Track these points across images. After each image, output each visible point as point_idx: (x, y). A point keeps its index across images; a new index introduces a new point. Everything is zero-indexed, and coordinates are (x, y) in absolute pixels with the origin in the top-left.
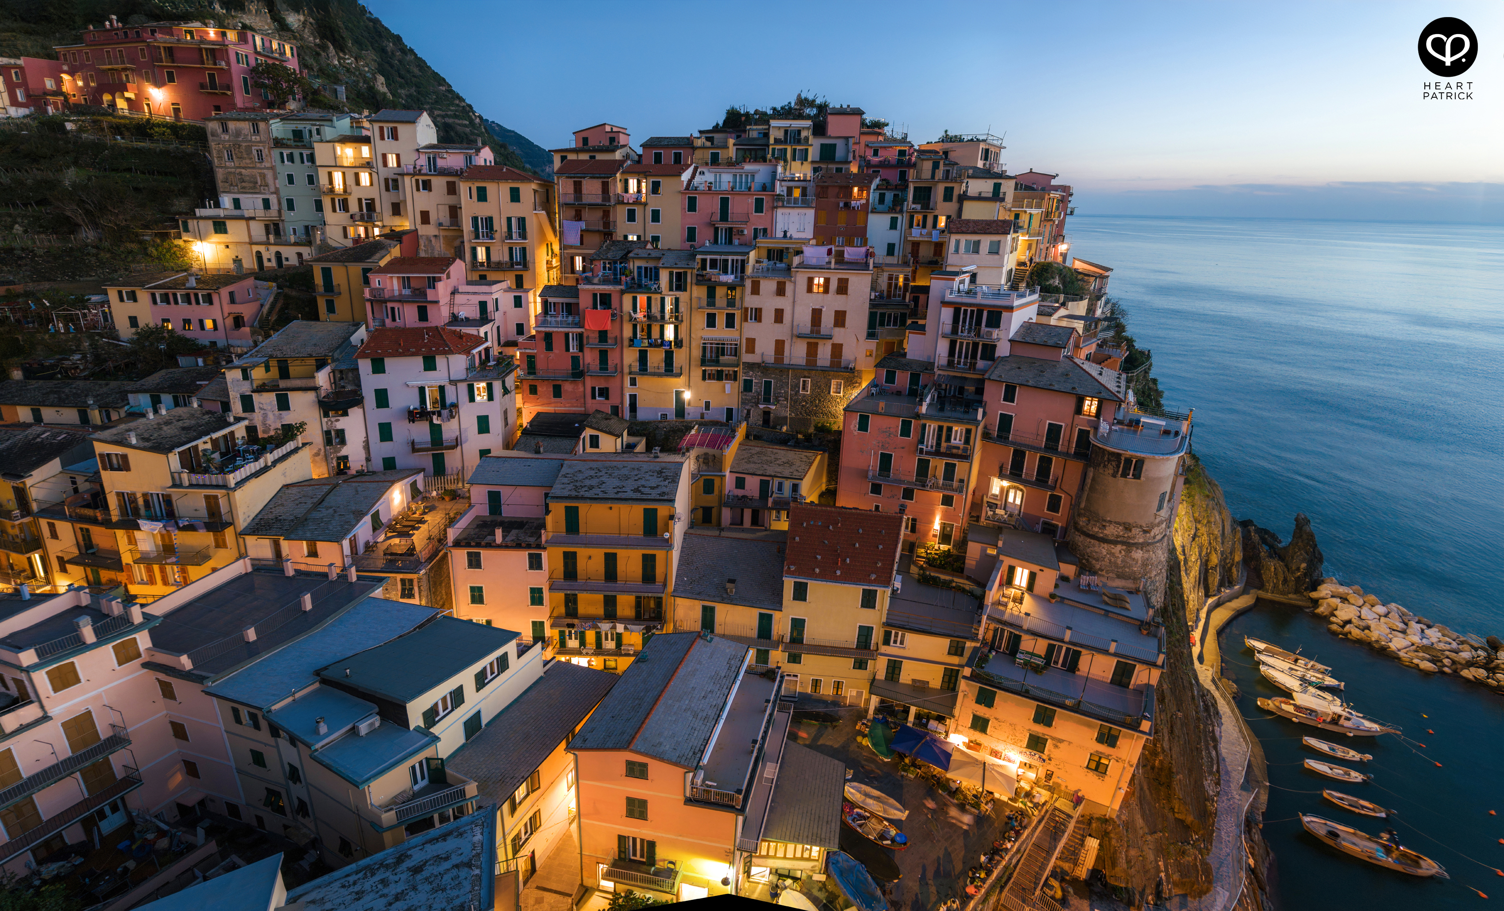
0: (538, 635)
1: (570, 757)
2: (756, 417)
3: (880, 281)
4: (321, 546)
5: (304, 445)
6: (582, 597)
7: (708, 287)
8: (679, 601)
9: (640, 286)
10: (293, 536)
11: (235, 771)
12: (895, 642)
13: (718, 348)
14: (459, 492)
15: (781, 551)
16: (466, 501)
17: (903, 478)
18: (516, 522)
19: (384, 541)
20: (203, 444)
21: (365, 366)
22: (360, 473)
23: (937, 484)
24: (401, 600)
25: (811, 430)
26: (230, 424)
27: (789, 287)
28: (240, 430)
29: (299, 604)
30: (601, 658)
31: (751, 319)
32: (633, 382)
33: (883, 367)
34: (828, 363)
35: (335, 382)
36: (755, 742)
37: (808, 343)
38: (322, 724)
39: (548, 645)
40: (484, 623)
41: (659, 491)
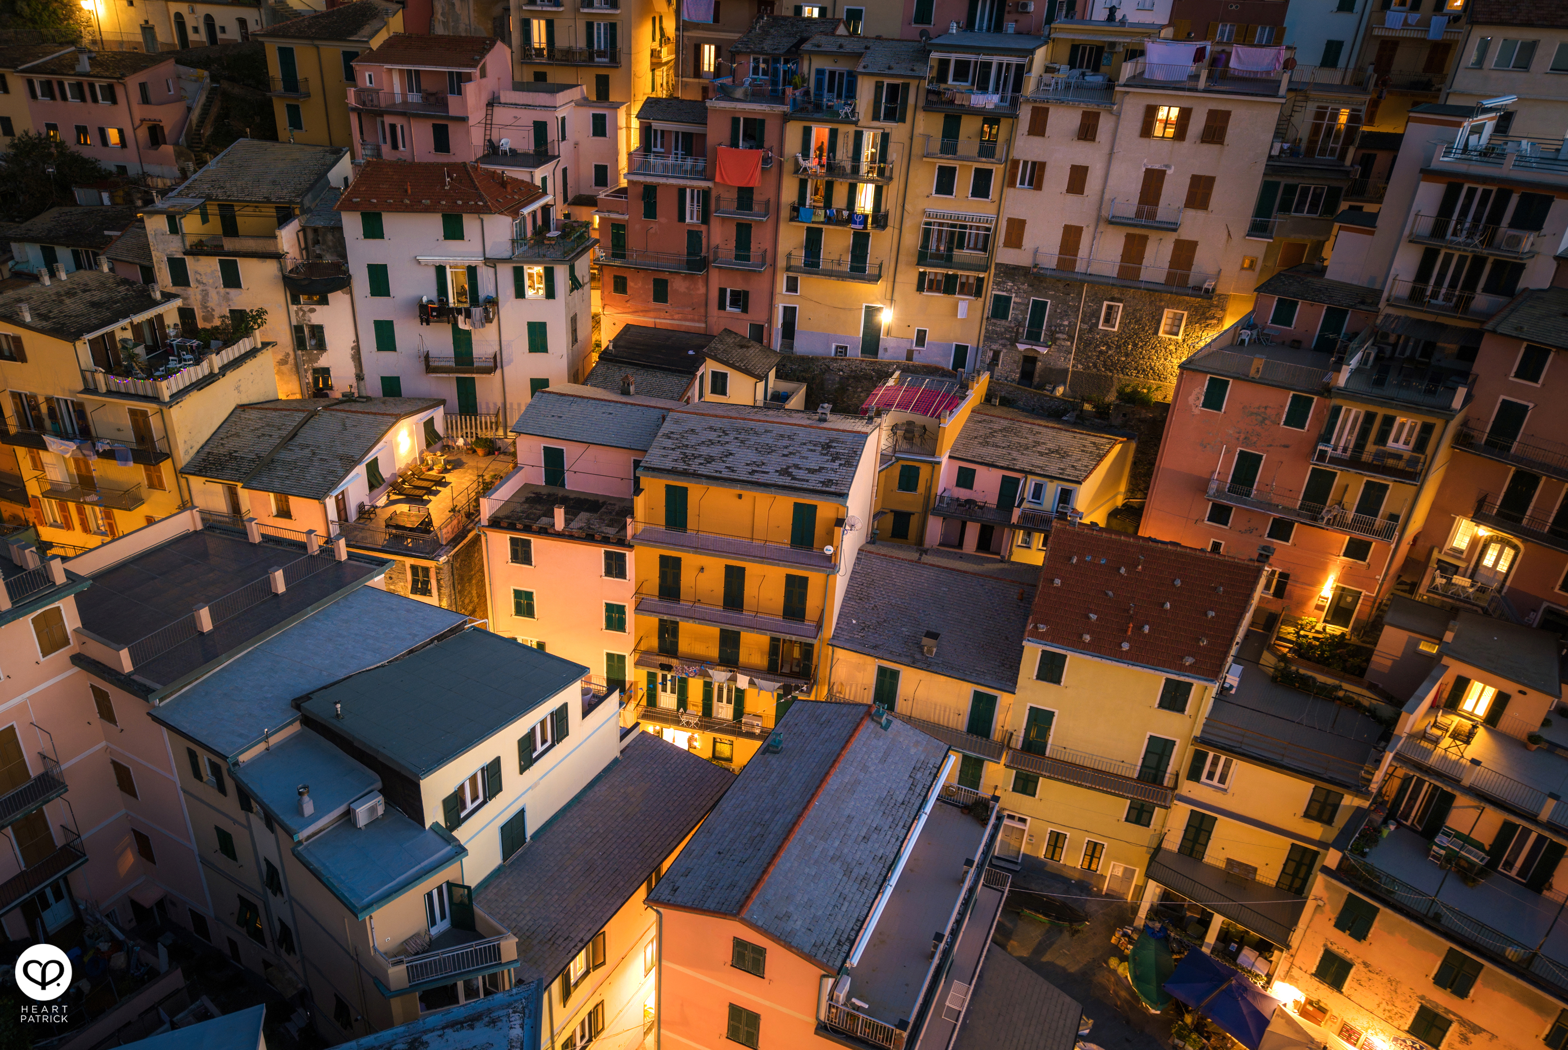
0: (615, 676)
1: (652, 915)
2: (1009, 366)
3: (1297, 119)
4: (295, 503)
5: (265, 345)
6: (686, 628)
7: (947, 117)
8: (841, 654)
9: (818, 107)
10: (254, 484)
11: (198, 860)
12: (1211, 776)
13: (952, 233)
14: (499, 443)
15: (1025, 599)
16: (510, 459)
17: (1276, 500)
18: (586, 501)
19: (386, 506)
20: (122, 330)
21: (352, 224)
22: (348, 398)
23: (1343, 517)
24: (412, 597)
25: (1111, 397)
26: (156, 304)
27: (1105, 124)
28: (170, 312)
29: (268, 584)
30: (710, 735)
31: (1022, 183)
32: (792, 286)
33: (1274, 292)
34: (1162, 278)
35: (306, 248)
36: (939, 937)
37: (1129, 237)
38: (306, 798)
39: (630, 698)
40: (535, 645)
41: (822, 477)
